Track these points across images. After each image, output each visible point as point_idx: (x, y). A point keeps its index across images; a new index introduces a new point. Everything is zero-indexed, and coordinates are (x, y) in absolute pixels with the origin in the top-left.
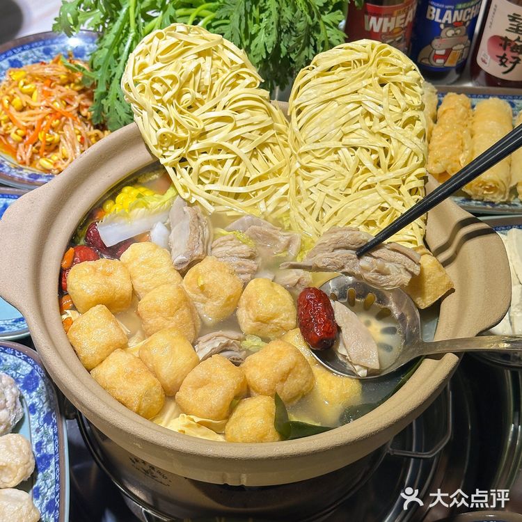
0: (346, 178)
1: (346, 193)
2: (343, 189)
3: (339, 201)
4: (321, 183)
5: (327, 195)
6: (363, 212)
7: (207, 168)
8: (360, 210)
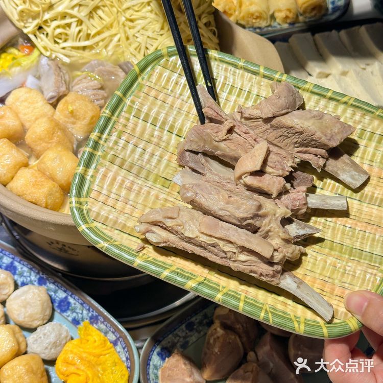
1: (161, 33)
2: (158, 31)
3: (157, 39)
4: (143, 28)
5: (148, 37)
7: (59, 31)
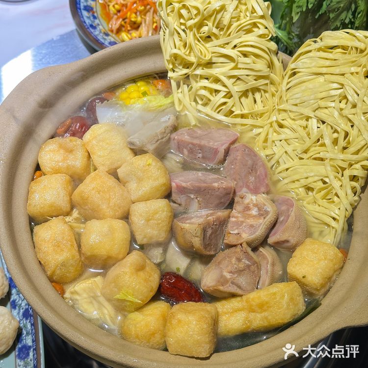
0: (306, 145)
1: (301, 156)
2: (300, 152)
3: (293, 160)
4: (286, 140)
5: (286, 152)
6: (307, 178)
7: (203, 92)
8: (305, 175)
